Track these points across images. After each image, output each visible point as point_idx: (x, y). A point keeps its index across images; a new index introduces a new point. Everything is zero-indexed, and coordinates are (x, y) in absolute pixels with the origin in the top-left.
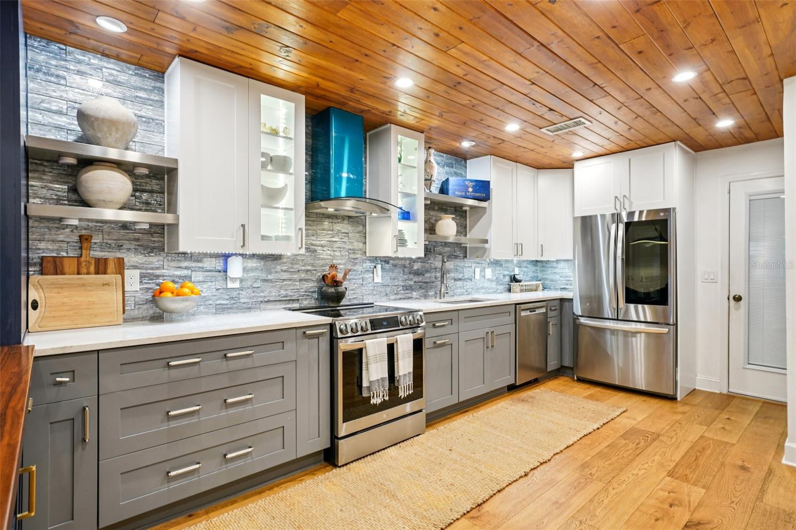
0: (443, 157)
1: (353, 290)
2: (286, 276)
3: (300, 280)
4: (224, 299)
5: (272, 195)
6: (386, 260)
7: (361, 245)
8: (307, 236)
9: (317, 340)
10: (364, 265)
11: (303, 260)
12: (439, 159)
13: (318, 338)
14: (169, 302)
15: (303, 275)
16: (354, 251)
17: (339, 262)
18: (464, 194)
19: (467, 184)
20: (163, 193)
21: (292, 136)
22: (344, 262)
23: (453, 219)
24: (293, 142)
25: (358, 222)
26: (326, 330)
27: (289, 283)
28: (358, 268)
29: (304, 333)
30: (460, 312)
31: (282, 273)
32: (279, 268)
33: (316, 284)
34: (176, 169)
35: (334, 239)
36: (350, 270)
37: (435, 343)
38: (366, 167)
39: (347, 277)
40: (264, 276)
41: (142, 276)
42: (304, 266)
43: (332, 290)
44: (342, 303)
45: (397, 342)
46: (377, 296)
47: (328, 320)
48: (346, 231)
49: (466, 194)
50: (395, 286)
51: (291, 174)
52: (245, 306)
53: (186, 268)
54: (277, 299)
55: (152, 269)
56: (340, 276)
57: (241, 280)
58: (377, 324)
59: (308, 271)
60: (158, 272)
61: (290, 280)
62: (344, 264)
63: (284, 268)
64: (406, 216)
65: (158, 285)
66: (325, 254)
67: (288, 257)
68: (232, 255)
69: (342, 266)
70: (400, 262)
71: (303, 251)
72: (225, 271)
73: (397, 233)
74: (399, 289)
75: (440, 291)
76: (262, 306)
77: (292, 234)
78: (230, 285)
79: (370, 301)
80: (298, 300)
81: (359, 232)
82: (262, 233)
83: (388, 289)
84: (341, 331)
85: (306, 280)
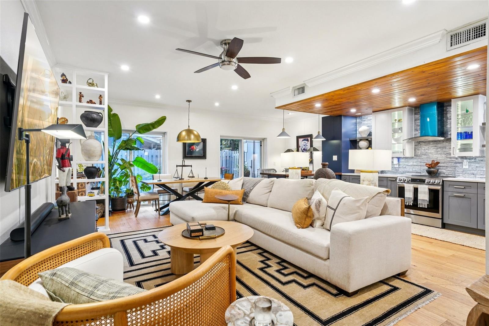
4: (394, 170)
13: (394, 181)
46: (466, 175)
57: (399, 165)
58: (415, 181)
80: (420, 173)
85: (423, 166)
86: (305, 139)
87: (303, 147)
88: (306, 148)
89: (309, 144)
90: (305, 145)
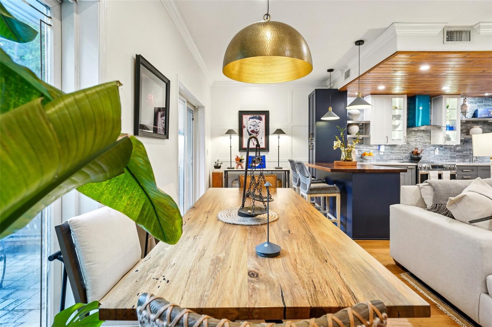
0: (476, 99)
1: (425, 157)
2: (398, 151)
3: (403, 153)
4: (379, 158)
5: (395, 127)
6: (441, 146)
7: (429, 141)
8: (407, 138)
9: (411, 170)
10: (430, 148)
11: (404, 146)
12: (473, 100)
13: (412, 169)
14: (366, 157)
15: (404, 151)
16: (425, 143)
17: (419, 147)
18: (487, 115)
19: (490, 111)
20: (363, 129)
21: (402, 108)
22: (421, 147)
23: (480, 127)
24: (402, 110)
25: (427, 132)
26: (415, 167)
27: (399, 154)
28: (428, 149)
29: (407, 167)
30: (478, 167)
31: (397, 151)
32: (396, 149)
33: (409, 154)
34: (370, 124)
35: (417, 139)
36: (423, 150)
37: (463, 177)
38: (431, 111)
39: (422, 152)
40: (391, 151)
41: (358, 151)
42: (405, 148)
43: (416, 156)
44: (420, 161)
45: (442, 173)
46: (436, 160)
47: (416, 164)
48: (422, 136)
49: (489, 115)
50: (446, 156)
51: (401, 120)
52: (385, 160)
53: (369, 149)
54: (395, 159)
55: (360, 149)
56: (419, 152)
57: (384, 153)
58: (434, 167)
59: (406, 150)
60: (362, 150)
61: (399, 153)
62: (421, 148)
63: (397, 149)
64: (451, 128)
65: (362, 153)
66: (413, 144)
67: (399, 145)
68: (381, 145)
69: (420, 148)
70: (449, 147)
71: (406, 143)
72: (379, 150)
73: (445, 136)
74: (448, 158)
75: (473, 159)
76: (390, 160)
77: (402, 138)
78: (381, 154)
79: (433, 162)
81: (428, 136)
82: (393, 138)
83: (442, 158)
84: (420, 168)
85: (405, 153)
86: (256, 117)
87: (250, 128)
88: (257, 130)
89: (262, 124)
90: (254, 126)
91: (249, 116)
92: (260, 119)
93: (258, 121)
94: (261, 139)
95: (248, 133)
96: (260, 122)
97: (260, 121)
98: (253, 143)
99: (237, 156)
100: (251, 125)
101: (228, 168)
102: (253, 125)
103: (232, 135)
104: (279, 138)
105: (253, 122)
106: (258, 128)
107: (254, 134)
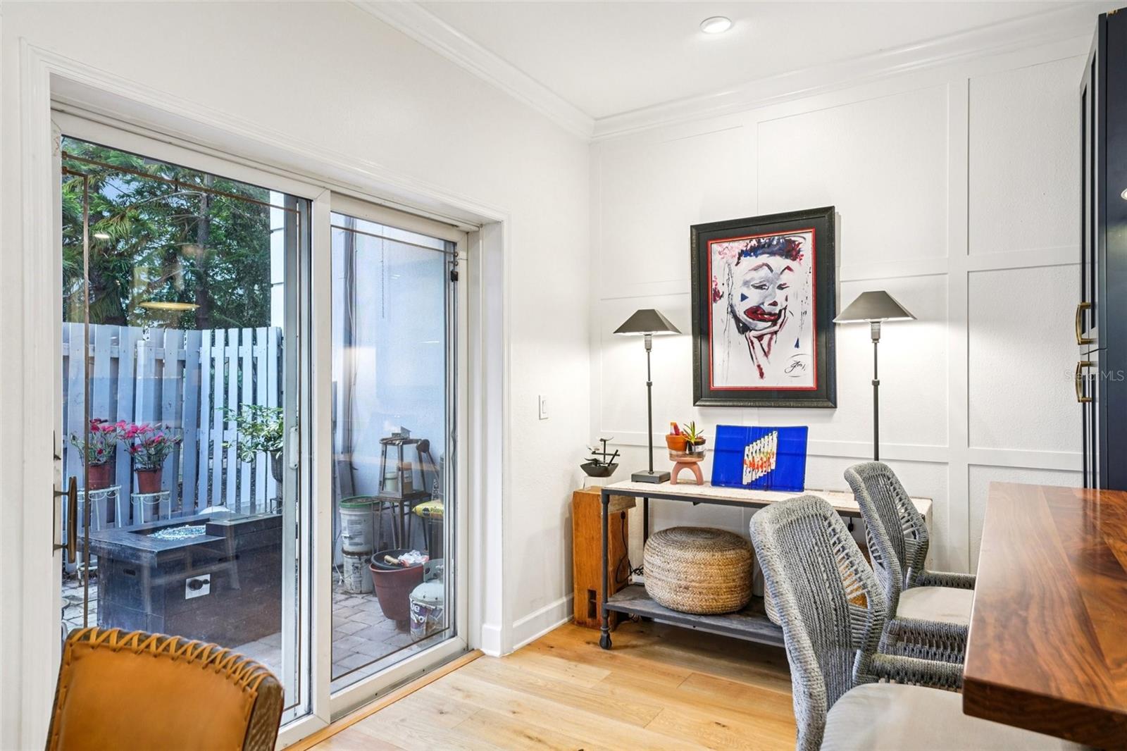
86: (770, 245)
87: (744, 297)
88: (775, 304)
89: (800, 275)
90: (761, 287)
91: (739, 245)
92: (791, 251)
93: (778, 262)
94: (797, 346)
95: (733, 321)
96: (788, 268)
97: (788, 262)
98: (759, 366)
99: (676, 428)
100: (746, 283)
101: (636, 478)
102: (756, 282)
103: (654, 333)
104: (876, 340)
105: (756, 269)
106: (779, 296)
107: (761, 325)
